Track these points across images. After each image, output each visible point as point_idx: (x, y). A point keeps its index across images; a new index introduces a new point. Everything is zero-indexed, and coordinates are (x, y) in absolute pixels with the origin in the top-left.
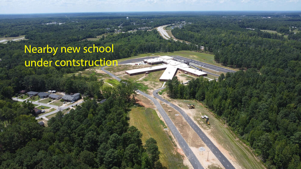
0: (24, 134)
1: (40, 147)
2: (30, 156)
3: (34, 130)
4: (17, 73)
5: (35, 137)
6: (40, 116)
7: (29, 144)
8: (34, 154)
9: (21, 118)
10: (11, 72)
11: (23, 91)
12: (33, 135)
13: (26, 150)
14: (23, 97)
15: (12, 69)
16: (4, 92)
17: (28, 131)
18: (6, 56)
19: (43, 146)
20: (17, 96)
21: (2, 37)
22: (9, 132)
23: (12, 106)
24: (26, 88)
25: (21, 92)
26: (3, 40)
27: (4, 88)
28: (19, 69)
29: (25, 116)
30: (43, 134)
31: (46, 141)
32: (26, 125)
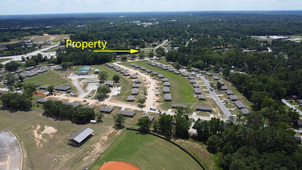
0: (277, 141)
1: (286, 164)
2: (273, 166)
3: (287, 143)
4: (297, 77)
5: (285, 150)
6: (300, 130)
7: (277, 153)
8: (277, 166)
9: (281, 125)
10: (292, 75)
11: (294, 96)
12: (285, 147)
13: (271, 158)
14: (292, 102)
15: (294, 72)
16: (277, 92)
17: (282, 141)
18: (293, 56)
19: (288, 164)
20: (287, 99)
21: (298, 35)
22: (265, 133)
23: (279, 108)
24: (299, 94)
25: (293, 97)
26: (298, 37)
27: (279, 88)
28: (301, 73)
29: (285, 125)
30: (295, 152)
31: (294, 161)
32: (282, 135)
